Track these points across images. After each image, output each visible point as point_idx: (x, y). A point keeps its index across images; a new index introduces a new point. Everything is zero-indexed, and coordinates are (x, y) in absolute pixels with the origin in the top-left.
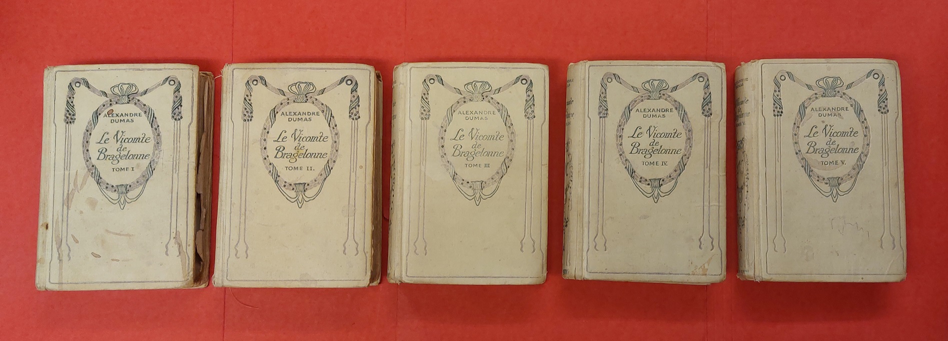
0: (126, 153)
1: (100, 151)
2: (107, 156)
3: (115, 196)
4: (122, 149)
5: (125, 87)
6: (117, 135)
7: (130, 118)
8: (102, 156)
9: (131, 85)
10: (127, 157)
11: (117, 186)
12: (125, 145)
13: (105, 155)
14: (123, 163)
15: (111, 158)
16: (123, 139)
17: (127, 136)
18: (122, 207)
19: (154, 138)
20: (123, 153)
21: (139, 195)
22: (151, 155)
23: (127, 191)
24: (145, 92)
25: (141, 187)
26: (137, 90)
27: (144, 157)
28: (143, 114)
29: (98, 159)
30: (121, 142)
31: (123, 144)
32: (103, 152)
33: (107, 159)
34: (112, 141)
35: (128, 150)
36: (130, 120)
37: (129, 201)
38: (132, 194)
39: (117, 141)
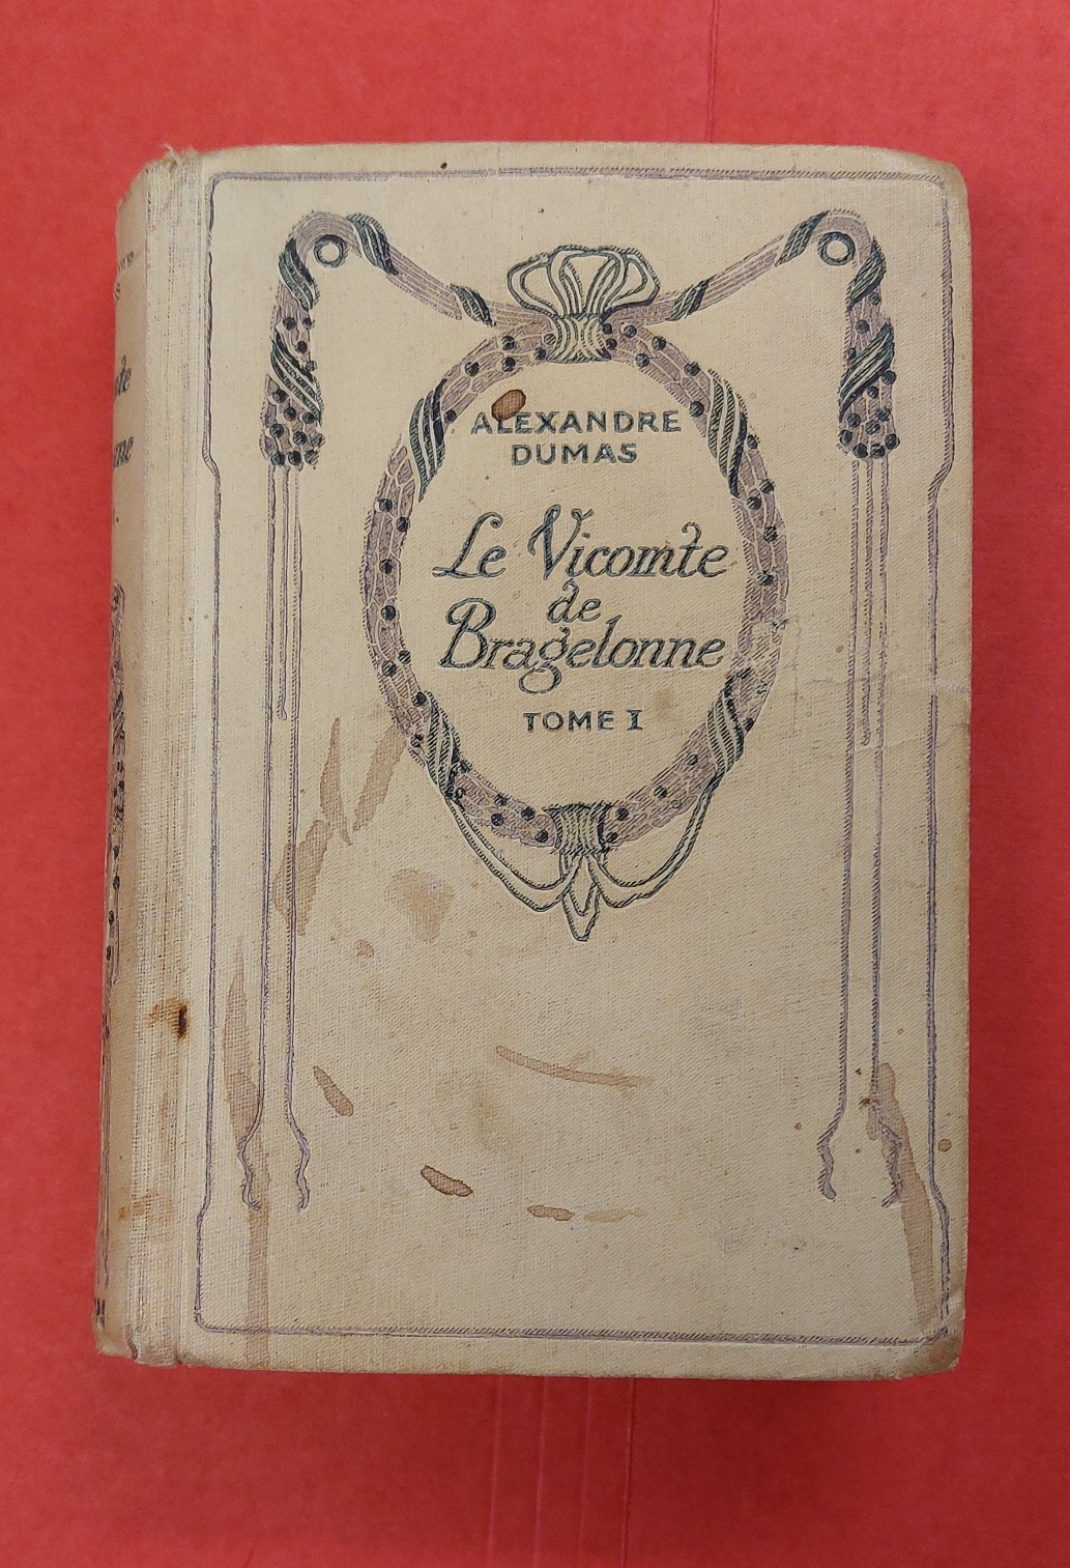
0: (595, 630)
1: (458, 615)
2: (498, 645)
3: (541, 863)
4: (575, 608)
5: (587, 267)
6: (546, 529)
7: (615, 440)
8: (468, 647)
9: (620, 258)
10: (604, 652)
11: (554, 811)
12: (589, 585)
13: (483, 639)
14: (583, 688)
15: (514, 660)
16: (578, 551)
17: (601, 534)
18: (581, 923)
19: (747, 549)
20: (579, 631)
21: (672, 865)
22: (733, 645)
23: (608, 841)
24: (696, 298)
25: (681, 821)
26: (650, 286)
27: (695, 653)
28: (684, 416)
29: (447, 661)
30: (570, 569)
31: (583, 580)
32: (472, 623)
33: (497, 662)
34: (523, 564)
35: (607, 612)
36: (617, 452)
37: (616, 893)
38: (632, 857)
39: (550, 565)
